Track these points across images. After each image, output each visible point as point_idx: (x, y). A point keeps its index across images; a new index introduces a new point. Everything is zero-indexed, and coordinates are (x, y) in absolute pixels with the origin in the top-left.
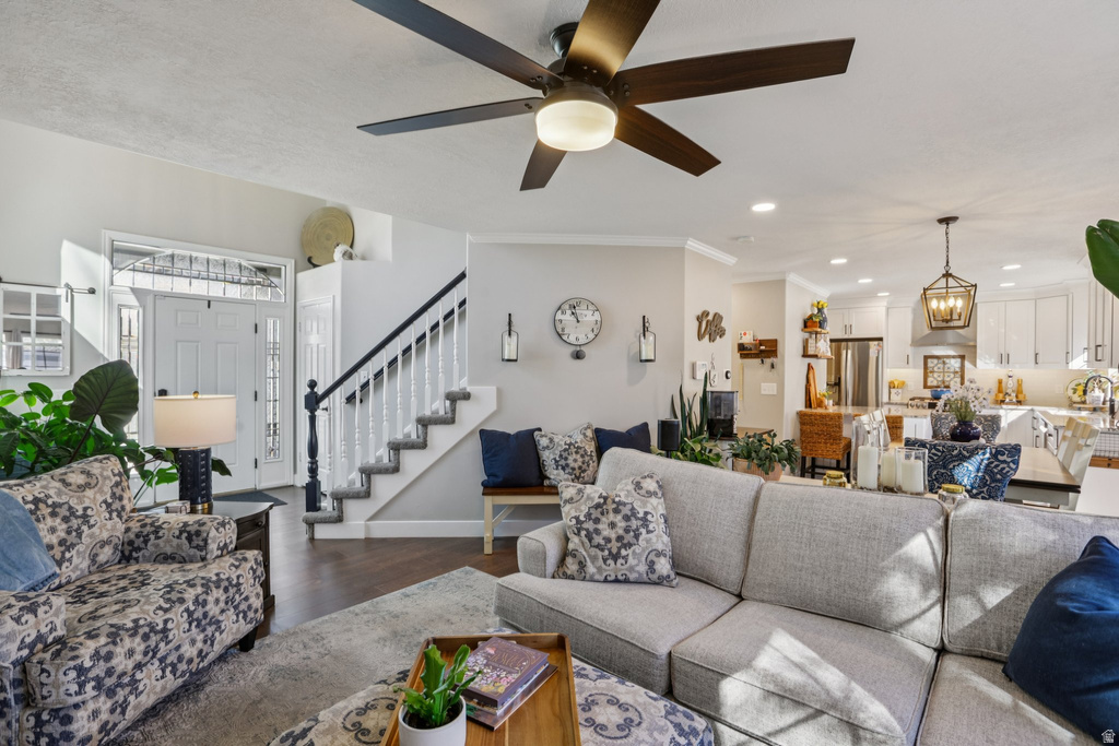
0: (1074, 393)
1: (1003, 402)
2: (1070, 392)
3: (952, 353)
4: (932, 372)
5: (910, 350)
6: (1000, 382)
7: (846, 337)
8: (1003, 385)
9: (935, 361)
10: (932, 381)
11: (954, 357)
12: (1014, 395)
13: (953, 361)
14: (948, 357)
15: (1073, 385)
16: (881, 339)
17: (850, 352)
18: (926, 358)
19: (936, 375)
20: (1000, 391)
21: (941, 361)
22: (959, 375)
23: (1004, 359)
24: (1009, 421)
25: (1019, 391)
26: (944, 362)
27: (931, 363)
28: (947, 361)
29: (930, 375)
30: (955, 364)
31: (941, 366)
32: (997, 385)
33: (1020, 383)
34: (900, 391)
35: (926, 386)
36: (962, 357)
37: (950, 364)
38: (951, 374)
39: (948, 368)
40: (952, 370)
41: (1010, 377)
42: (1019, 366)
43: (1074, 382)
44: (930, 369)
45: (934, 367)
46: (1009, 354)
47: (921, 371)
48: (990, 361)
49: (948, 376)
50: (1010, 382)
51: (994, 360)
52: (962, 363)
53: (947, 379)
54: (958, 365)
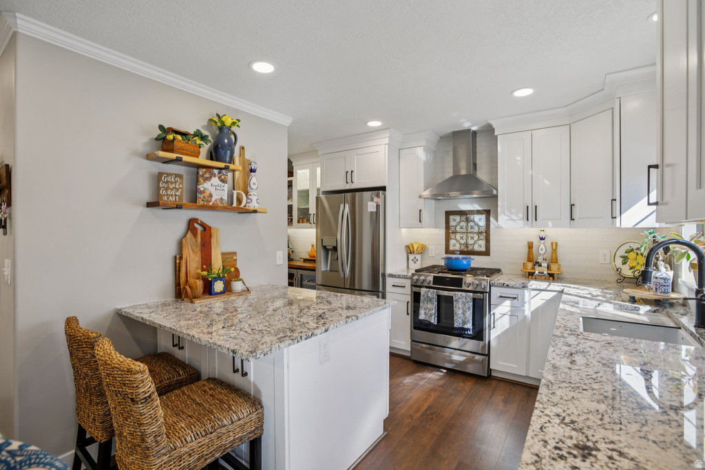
0: (624, 263)
1: (531, 274)
2: (619, 262)
3: (477, 207)
4: (455, 232)
5: (424, 205)
6: (530, 246)
7: (348, 187)
8: (534, 249)
9: (458, 218)
10: (454, 245)
11: (479, 212)
12: (544, 265)
13: (477, 218)
14: (472, 212)
15: (622, 252)
16: (383, 189)
18: (448, 214)
19: (458, 236)
20: (530, 259)
21: (464, 218)
22: (482, 237)
23: (531, 214)
24: (532, 309)
25: (554, 259)
26: (467, 220)
27: (453, 220)
28: (471, 217)
29: (452, 236)
30: (480, 220)
31: (463, 224)
32: (526, 250)
33: (555, 248)
35: (448, 251)
36: (487, 213)
37: (474, 222)
38: (475, 235)
39: (472, 227)
40: (476, 229)
41: (542, 239)
42: (550, 224)
43: (626, 247)
44: (453, 229)
45: (456, 226)
46: (536, 207)
47: (442, 232)
48: (514, 217)
49: (472, 238)
50: (542, 246)
51: (521, 215)
52: (488, 220)
53: (471, 242)
54: (482, 223)
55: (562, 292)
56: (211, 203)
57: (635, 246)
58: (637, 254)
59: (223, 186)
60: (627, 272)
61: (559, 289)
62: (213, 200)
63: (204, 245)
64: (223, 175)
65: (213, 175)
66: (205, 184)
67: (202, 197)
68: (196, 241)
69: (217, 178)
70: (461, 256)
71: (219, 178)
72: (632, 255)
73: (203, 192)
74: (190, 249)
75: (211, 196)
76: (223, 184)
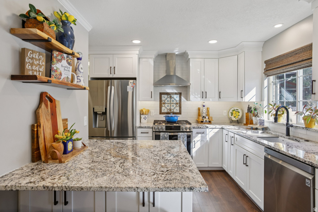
0: (232, 115)
1: (202, 122)
2: (230, 114)
3: (175, 91)
4: (164, 103)
5: (152, 88)
6: (199, 109)
7: (111, 76)
8: (201, 111)
9: (166, 96)
10: (164, 110)
11: (176, 94)
12: (207, 117)
13: (175, 96)
14: (173, 94)
15: (231, 111)
16: (135, 79)
17: (113, 87)
18: (161, 94)
19: (166, 105)
20: (199, 115)
21: (169, 96)
22: (178, 105)
23: (204, 95)
25: (209, 115)
26: (171, 97)
27: (164, 97)
28: (173, 96)
29: (163, 105)
30: (177, 97)
31: (169, 99)
32: (197, 112)
33: (208, 110)
34: (146, 116)
35: (161, 113)
36: (180, 94)
37: (174, 98)
38: (174, 105)
39: (173, 101)
40: (175, 102)
41: (204, 106)
42: (211, 99)
43: (233, 109)
44: (163, 102)
45: (165, 100)
46: (206, 92)
47: (158, 103)
48: (196, 96)
49: (173, 106)
50: (204, 109)
51: (199, 96)
52: (180, 97)
53: (172, 108)
54: (178, 99)
55: (222, 128)
56: (61, 80)
57: (236, 108)
58: (236, 112)
59: (69, 68)
60: (234, 119)
61: (220, 127)
62: (62, 77)
63: (52, 115)
64: (70, 59)
65: (63, 58)
66: (58, 64)
67: (55, 74)
68: (48, 110)
69: (65, 60)
70: (173, 115)
71: (67, 61)
72: (234, 112)
73: (56, 71)
74: (45, 118)
75: (61, 74)
76: (69, 66)
